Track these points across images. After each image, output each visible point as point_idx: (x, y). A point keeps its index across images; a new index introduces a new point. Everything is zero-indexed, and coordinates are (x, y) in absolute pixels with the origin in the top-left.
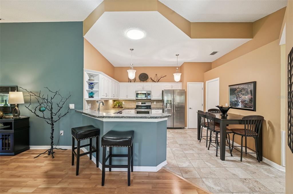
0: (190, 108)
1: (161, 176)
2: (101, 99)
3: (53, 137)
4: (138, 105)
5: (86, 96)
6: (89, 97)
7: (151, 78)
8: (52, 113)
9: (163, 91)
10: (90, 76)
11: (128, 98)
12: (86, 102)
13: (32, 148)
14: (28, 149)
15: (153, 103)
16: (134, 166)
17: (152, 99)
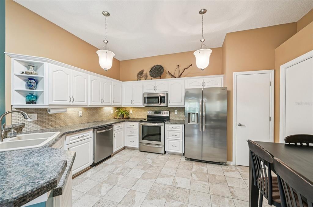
0: (240, 125)
4: (150, 114)
7: (169, 72)
11: (134, 104)
15: (173, 113)
17: (168, 106)
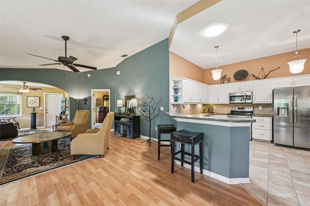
1: (232, 190)
2: (185, 102)
3: (150, 131)
4: (234, 110)
5: (172, 100)
6: (175, 101)
7: (253, 75)
8: (150, 113)
9: (273, 90)
10: (175, 82)
11: (219, 102)
12: (171, 105)
13: (142, 137)
14: (139, 137)
15: (256, 109)
16: (204, 169)
17: (253, 103)
